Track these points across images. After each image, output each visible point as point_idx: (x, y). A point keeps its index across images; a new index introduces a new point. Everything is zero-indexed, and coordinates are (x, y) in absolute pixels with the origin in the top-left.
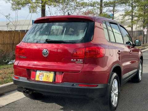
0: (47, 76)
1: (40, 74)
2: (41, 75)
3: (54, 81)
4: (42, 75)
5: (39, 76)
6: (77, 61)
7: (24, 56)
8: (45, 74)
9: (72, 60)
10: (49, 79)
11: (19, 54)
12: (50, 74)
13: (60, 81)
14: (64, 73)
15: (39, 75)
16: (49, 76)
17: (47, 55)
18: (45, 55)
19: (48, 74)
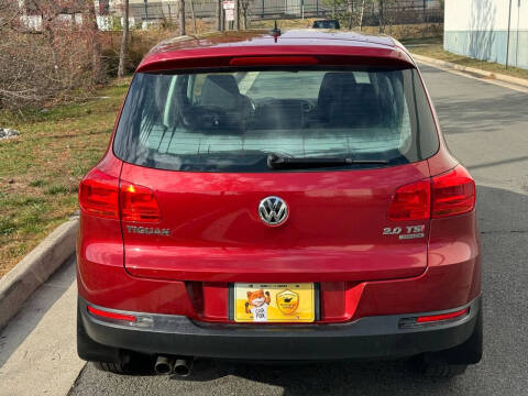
0: (287, 300)
1: (249, 294)
2: (256, 301)
3: (318, 319)
4: (262, 299)
5: (247, 304)
6: (404, 232)
7: (155, 227)
8: (274, 292)
9: (387, 231)
10: (298, 311)
11: (121, 216)
12: (297, 291)
13: (346, 315)
14: (365, 284)
15: (246, 299)
16: (295, 300)
17: (280, 221)
18: (273, 220)
19: (288, 292)
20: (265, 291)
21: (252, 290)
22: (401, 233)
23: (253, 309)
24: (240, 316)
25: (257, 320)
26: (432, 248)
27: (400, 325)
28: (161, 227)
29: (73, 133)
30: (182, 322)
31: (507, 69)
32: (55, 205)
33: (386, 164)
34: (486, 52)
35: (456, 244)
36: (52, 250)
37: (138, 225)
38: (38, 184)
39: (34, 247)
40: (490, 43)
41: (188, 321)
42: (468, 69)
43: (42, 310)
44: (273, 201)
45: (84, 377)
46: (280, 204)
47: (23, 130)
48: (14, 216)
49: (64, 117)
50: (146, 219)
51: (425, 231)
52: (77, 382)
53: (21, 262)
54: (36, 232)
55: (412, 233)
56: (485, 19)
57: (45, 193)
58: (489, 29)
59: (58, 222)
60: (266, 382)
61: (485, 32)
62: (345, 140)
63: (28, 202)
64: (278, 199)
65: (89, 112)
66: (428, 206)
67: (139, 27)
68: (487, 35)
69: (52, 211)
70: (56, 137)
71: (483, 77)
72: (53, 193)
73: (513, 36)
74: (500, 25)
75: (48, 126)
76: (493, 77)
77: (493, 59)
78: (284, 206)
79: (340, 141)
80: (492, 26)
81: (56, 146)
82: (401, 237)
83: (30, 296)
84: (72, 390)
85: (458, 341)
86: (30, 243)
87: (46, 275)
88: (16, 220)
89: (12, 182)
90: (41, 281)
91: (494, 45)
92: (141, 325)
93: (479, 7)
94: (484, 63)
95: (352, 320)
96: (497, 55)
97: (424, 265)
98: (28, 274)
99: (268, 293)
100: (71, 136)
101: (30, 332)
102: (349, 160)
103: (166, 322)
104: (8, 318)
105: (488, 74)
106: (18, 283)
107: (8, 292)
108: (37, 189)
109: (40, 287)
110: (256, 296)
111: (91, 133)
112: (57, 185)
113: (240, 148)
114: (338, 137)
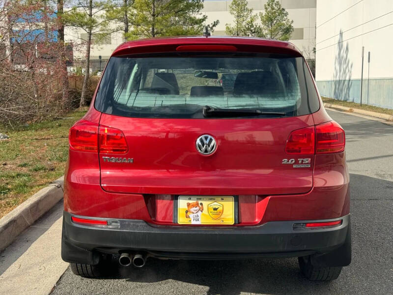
0: (215, 209)
1: (189, 205)
2: (193, 209)
3: (237, 222)
4: (198, 208)
5: (187, 212)
6: (297, 162)
7: (123, 157)
8: (206, 203)
9: (285, 161)
10: (222, 217)
11: (99, 150)
12: (222, 203)
13: (257, 220)
14: (270, 197)
15: (186, 208)
16: (220, 209)
17: (211, 153)
18: (206, 151)
19: (215, 203)
20: (200, 202)
21: (190, 202)
22: (294, 164)
23: (191, 216)
24: (182, 220)
25: (194, 223)
26: (316, 174)
27: (294, 228)
28: (127, 157)
29: (49, 137)
30: (141, 224)
31: (361, 106)
32: (38, 178)
33: (284, 115)
34: (346, 95)
35: (332, 172)
36: (37, 203)
37: (110, 156)
38: (25, 165)
39: (23, 201)
40: (349, 88)
41: (145, 224)
42: (333, 106)
43: (30, 242)
44: (206, 138)
45: (63, 280)
46: (211, 140)
47: (11, 135)
48: (7, 184)
49: (42, 129)
50: (117, 151)
51: (312, 163)
52: (58, 283)
53: (15, 210)
54: (25, 192)
55: (302, 163)
56: (345, 72)
57: (30, 171)
58: (347, 78)
59: (40, 187)
60: (196, 283)
61: (344, 81)
62: (256, 99)
63: (18, 175)
64: (210, 137)
65: (60, 125)
66: (312, 145)
67: (95, 74)
68: (346, 83)
69: (36, 181)
70: (36, 139)
71: (344, 111)
72: (36, 170)
73: (365, 84)
74: (356, 75)
75: (29, 133)
76: (351, 111)
77: (351, 100)
78: (214, 142)
79: (252, 99)
80: (350, 77)
81: (36, 145)
82: (294, 166)
83: (21, 233)
84: (54, 287)
85: (335, 242)
86: (20, 199)
87: (32, 220)
88: (9, 187)
89: (5, 164)
90: (29, 224)
91: (351, 90)
92: (111, 227)
93: (340, 64)
94: (345, 102)
95: (261, 223)
96: (353, 96)
97: (311, 185)
98: (20, 216)
99: (201, 204)
100: (48, 139)
101: (22, 254)
102: (259, 112)
103: (129, 225)
104: (5, 245)
105: (348, 109)
106: (13, 222)
107: (6, 227)
108: (24, 168)
109: (28, 227)
110: (193, 206)
111: (63, 137)
112: (39, 165)
113: (184, 103)
114: (251, 97)
